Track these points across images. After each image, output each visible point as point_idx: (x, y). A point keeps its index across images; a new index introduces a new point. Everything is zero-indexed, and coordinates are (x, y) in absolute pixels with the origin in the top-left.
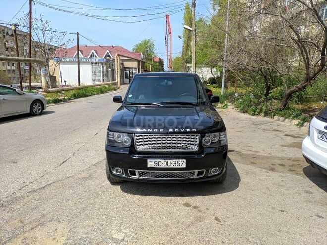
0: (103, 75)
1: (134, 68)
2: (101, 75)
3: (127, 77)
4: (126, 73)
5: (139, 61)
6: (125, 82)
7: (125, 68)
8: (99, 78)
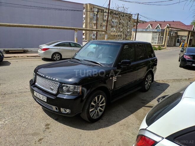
0: (158, 40)
1: (185, 36)
2: (157, 40)
3: (178, 42)
4: (178, 39)
5: (189, 32)
6: (176, 45)
7: (178, 35)
8: (156, 42)
